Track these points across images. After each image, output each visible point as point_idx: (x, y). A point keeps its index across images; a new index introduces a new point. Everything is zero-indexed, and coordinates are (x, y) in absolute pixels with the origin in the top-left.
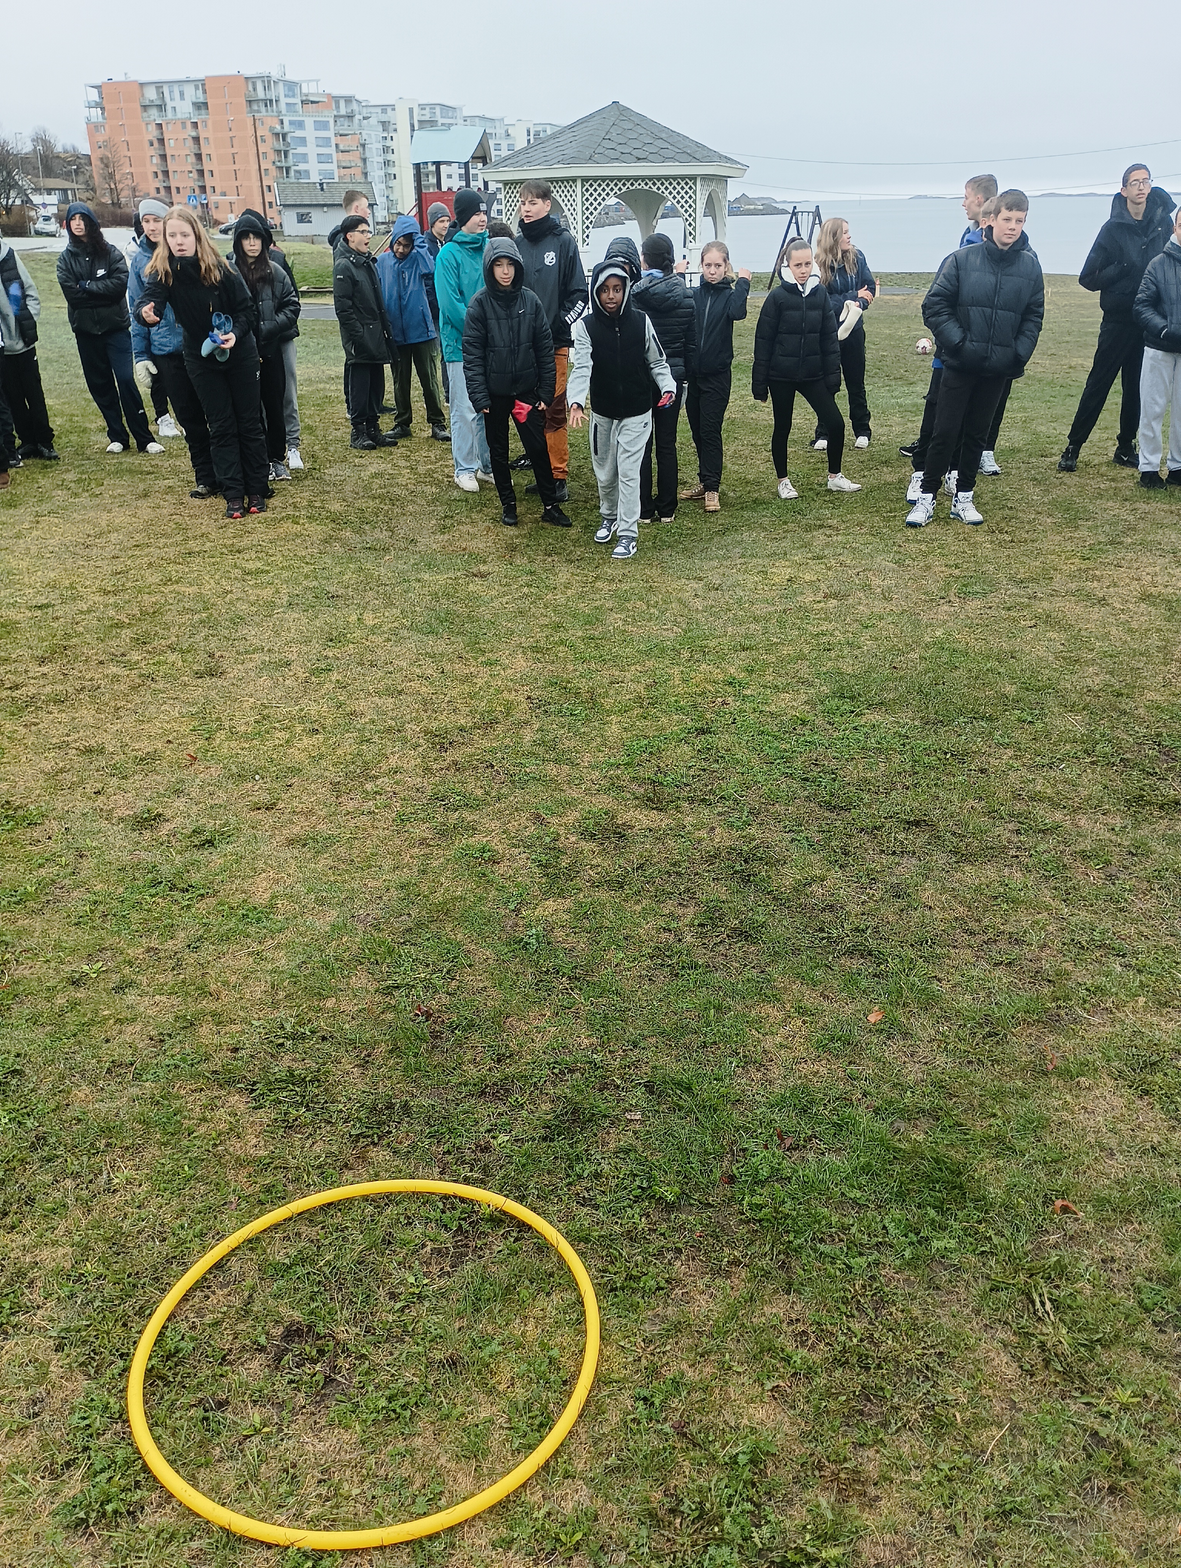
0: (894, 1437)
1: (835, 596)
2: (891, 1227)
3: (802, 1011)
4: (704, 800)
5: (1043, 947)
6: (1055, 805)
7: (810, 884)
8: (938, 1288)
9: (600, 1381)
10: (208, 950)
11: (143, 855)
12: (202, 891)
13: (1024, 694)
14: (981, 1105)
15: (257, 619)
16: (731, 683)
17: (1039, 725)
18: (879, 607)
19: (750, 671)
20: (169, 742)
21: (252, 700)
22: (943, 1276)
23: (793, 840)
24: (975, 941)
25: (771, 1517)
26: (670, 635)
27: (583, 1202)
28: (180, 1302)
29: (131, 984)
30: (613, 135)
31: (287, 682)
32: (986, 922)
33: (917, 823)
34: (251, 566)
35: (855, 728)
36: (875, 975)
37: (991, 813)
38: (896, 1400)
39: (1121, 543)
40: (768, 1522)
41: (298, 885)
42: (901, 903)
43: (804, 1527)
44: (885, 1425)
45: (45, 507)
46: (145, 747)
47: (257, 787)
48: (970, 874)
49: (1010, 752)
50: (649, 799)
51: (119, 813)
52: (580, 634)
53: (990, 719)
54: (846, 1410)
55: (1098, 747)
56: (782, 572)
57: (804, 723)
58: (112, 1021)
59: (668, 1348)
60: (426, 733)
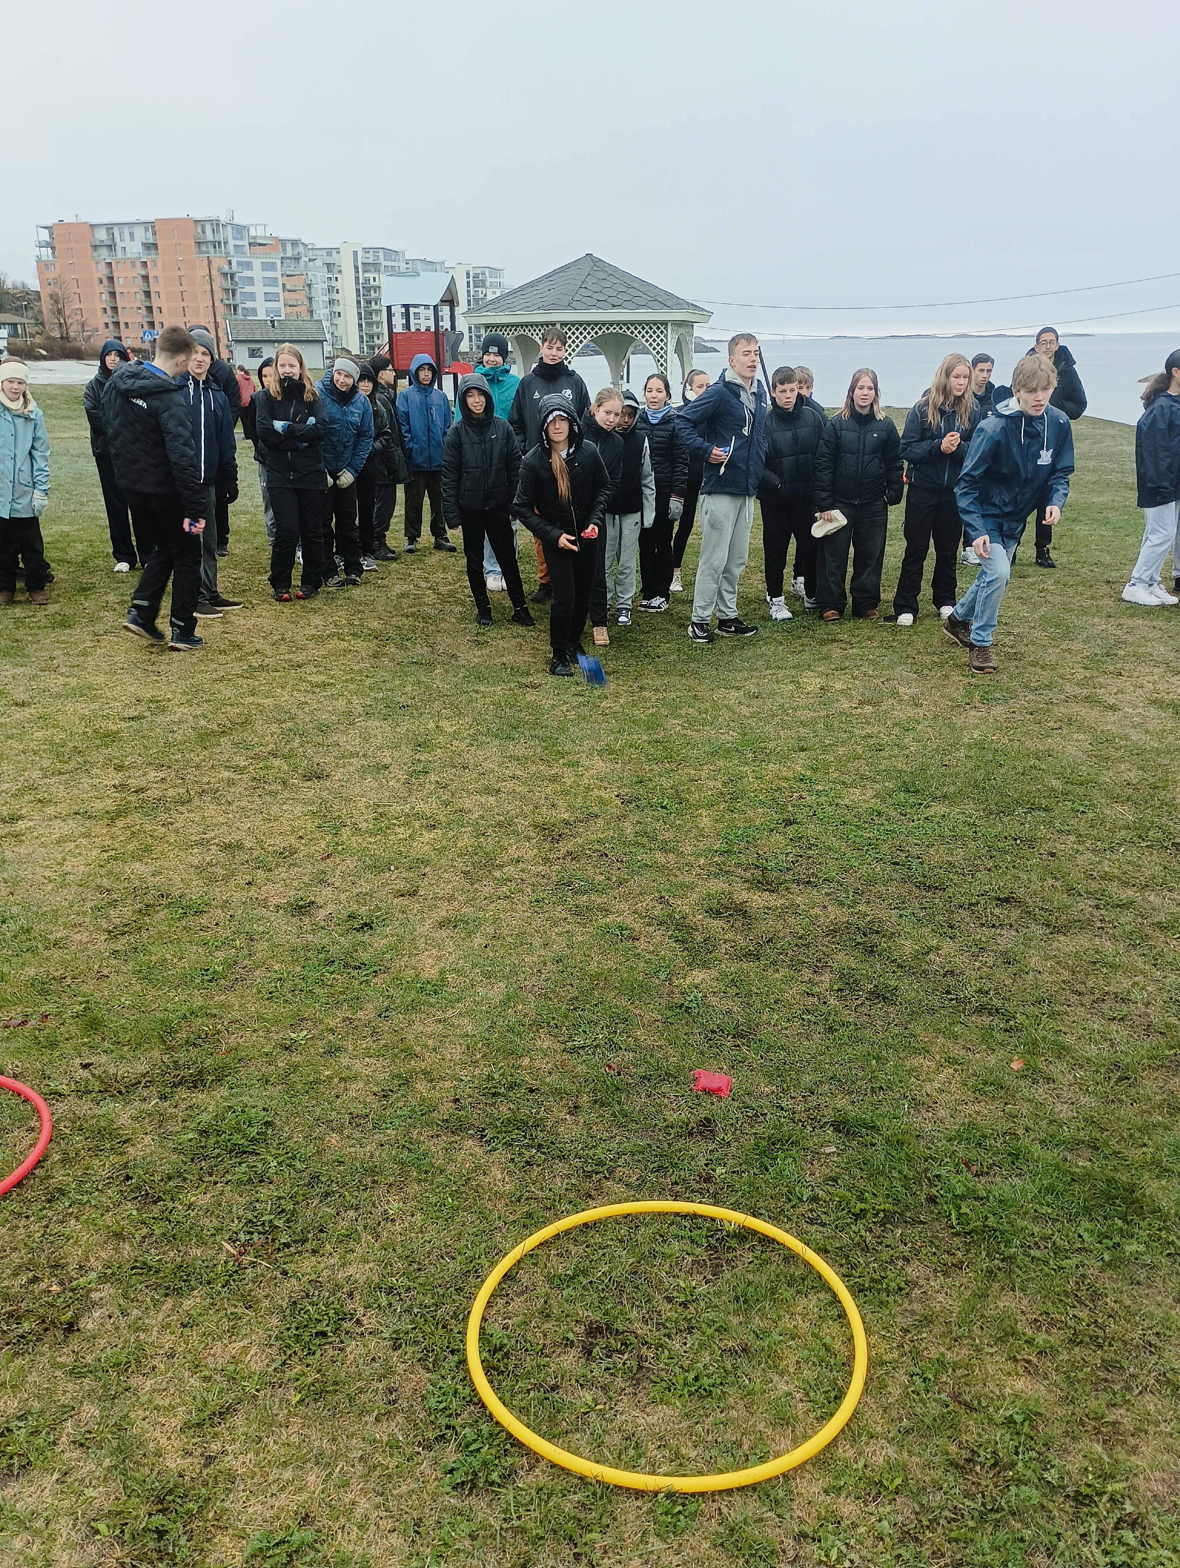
0: (1139, 1398)
1: (869, 703)
2: (1086, 1235)
3: (951, 1061)
4: (808, 882)
5: (1147, 1004)
6: (1125, 884)
7: (927, 953)
8: (1138, 1283)
9: (874, 1363)
10: (398, 1019)
11: (310, 937)
12: (376, 968)
13: (1069, 787)
14: (1131, 1136)
15: (341, 728)
16: (802, 780)
17: (1091, 815)
18: (911, 712)
19: (815, 770)
20: (301, 837)
21: (364, 799)
22: (1142, 1274)
23: (901, 916)
24: (1087, 1000)
25: (1055, 1462)
26: (729, 737)
27: (811, 1222)
28: (486, 1308)
29: (338, 1049)
30: (589, 285)
31: (390, 784)
32: (1090, 984)
33: (1007, 900)
34: (315, 679)
35: (927, 818)
36: (1006, 1030)
37: (1070, 890)
38: (1131, 1370)
39: (1116, 655)
40: (1053, 1466)
41: (461, 961)
42: (1012, 969)
43: (1086, 1469)
44: (1128, 1389)
45: (100, 628)
46: (280, 842)
47: (393, 877)
48: (1065, 944)
49: (1072, 838)
50: (759, 882)
51: (273, 901)
52: (645, 738)
53: (1046, 810)
54: (1093, 1379)
55: (1150, 833)
56: (812, 682)
57: (879, 814)
58: (336, 1080)
59: (924, 1335)
60: (536, 827)
